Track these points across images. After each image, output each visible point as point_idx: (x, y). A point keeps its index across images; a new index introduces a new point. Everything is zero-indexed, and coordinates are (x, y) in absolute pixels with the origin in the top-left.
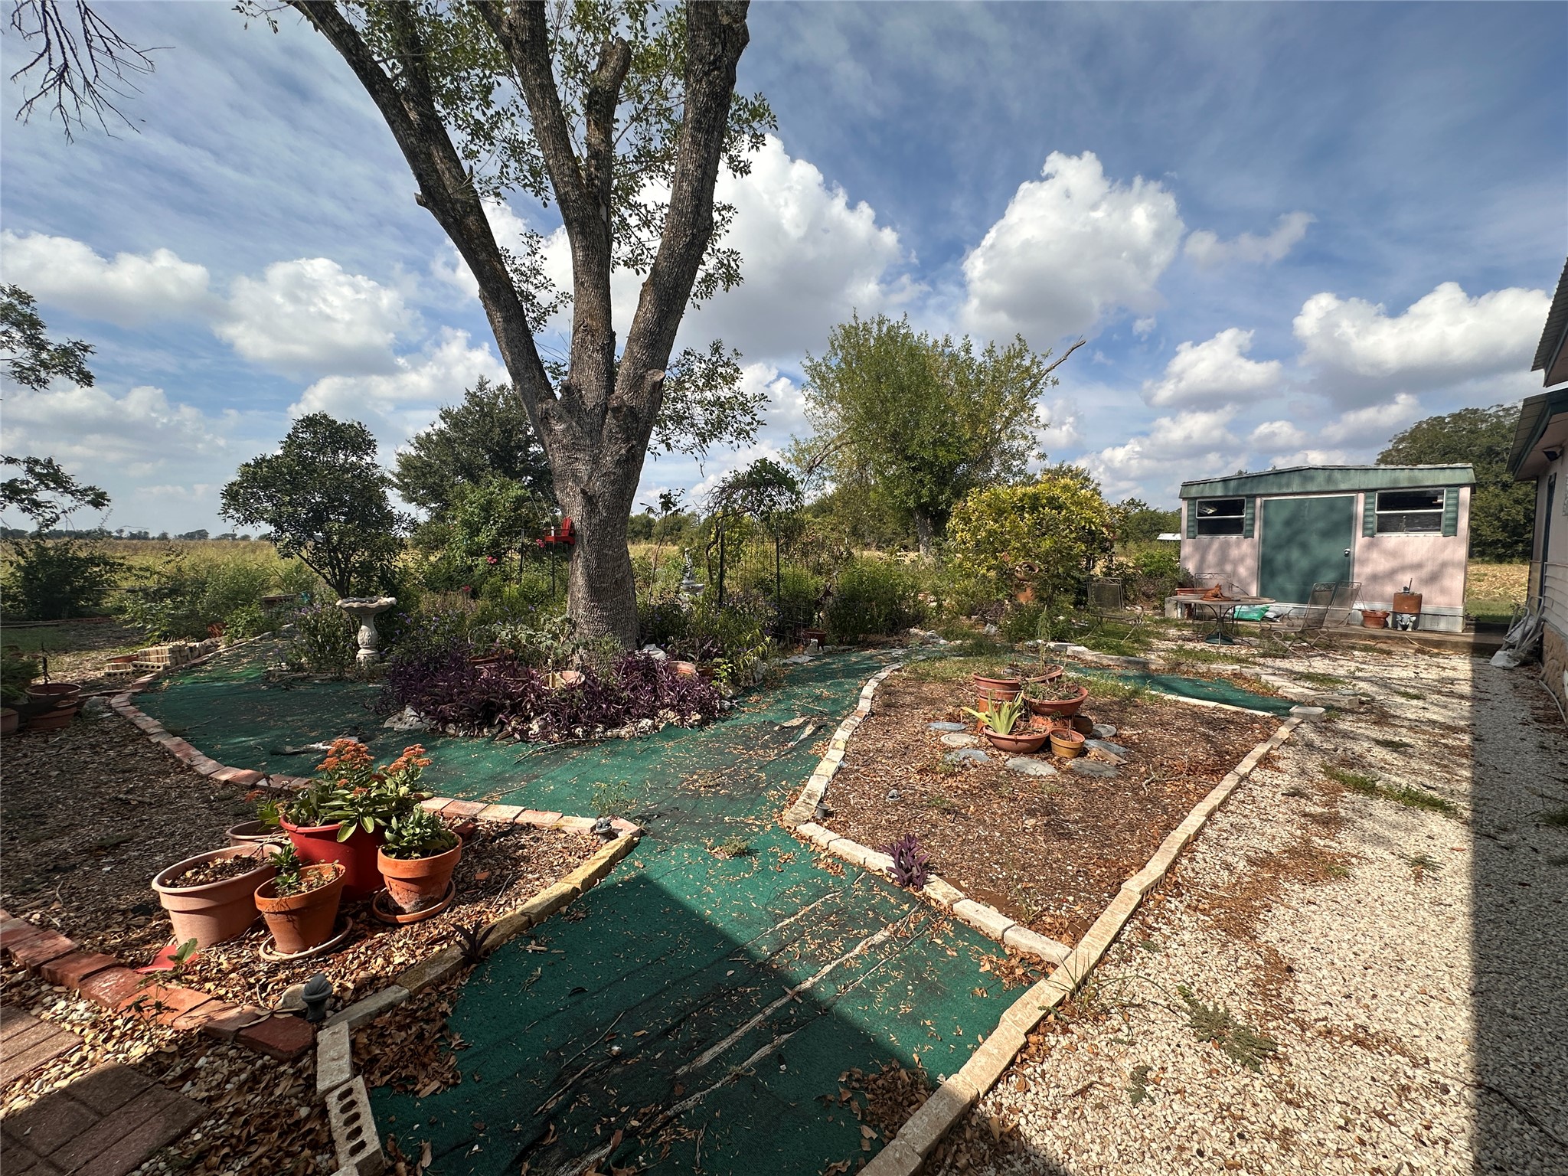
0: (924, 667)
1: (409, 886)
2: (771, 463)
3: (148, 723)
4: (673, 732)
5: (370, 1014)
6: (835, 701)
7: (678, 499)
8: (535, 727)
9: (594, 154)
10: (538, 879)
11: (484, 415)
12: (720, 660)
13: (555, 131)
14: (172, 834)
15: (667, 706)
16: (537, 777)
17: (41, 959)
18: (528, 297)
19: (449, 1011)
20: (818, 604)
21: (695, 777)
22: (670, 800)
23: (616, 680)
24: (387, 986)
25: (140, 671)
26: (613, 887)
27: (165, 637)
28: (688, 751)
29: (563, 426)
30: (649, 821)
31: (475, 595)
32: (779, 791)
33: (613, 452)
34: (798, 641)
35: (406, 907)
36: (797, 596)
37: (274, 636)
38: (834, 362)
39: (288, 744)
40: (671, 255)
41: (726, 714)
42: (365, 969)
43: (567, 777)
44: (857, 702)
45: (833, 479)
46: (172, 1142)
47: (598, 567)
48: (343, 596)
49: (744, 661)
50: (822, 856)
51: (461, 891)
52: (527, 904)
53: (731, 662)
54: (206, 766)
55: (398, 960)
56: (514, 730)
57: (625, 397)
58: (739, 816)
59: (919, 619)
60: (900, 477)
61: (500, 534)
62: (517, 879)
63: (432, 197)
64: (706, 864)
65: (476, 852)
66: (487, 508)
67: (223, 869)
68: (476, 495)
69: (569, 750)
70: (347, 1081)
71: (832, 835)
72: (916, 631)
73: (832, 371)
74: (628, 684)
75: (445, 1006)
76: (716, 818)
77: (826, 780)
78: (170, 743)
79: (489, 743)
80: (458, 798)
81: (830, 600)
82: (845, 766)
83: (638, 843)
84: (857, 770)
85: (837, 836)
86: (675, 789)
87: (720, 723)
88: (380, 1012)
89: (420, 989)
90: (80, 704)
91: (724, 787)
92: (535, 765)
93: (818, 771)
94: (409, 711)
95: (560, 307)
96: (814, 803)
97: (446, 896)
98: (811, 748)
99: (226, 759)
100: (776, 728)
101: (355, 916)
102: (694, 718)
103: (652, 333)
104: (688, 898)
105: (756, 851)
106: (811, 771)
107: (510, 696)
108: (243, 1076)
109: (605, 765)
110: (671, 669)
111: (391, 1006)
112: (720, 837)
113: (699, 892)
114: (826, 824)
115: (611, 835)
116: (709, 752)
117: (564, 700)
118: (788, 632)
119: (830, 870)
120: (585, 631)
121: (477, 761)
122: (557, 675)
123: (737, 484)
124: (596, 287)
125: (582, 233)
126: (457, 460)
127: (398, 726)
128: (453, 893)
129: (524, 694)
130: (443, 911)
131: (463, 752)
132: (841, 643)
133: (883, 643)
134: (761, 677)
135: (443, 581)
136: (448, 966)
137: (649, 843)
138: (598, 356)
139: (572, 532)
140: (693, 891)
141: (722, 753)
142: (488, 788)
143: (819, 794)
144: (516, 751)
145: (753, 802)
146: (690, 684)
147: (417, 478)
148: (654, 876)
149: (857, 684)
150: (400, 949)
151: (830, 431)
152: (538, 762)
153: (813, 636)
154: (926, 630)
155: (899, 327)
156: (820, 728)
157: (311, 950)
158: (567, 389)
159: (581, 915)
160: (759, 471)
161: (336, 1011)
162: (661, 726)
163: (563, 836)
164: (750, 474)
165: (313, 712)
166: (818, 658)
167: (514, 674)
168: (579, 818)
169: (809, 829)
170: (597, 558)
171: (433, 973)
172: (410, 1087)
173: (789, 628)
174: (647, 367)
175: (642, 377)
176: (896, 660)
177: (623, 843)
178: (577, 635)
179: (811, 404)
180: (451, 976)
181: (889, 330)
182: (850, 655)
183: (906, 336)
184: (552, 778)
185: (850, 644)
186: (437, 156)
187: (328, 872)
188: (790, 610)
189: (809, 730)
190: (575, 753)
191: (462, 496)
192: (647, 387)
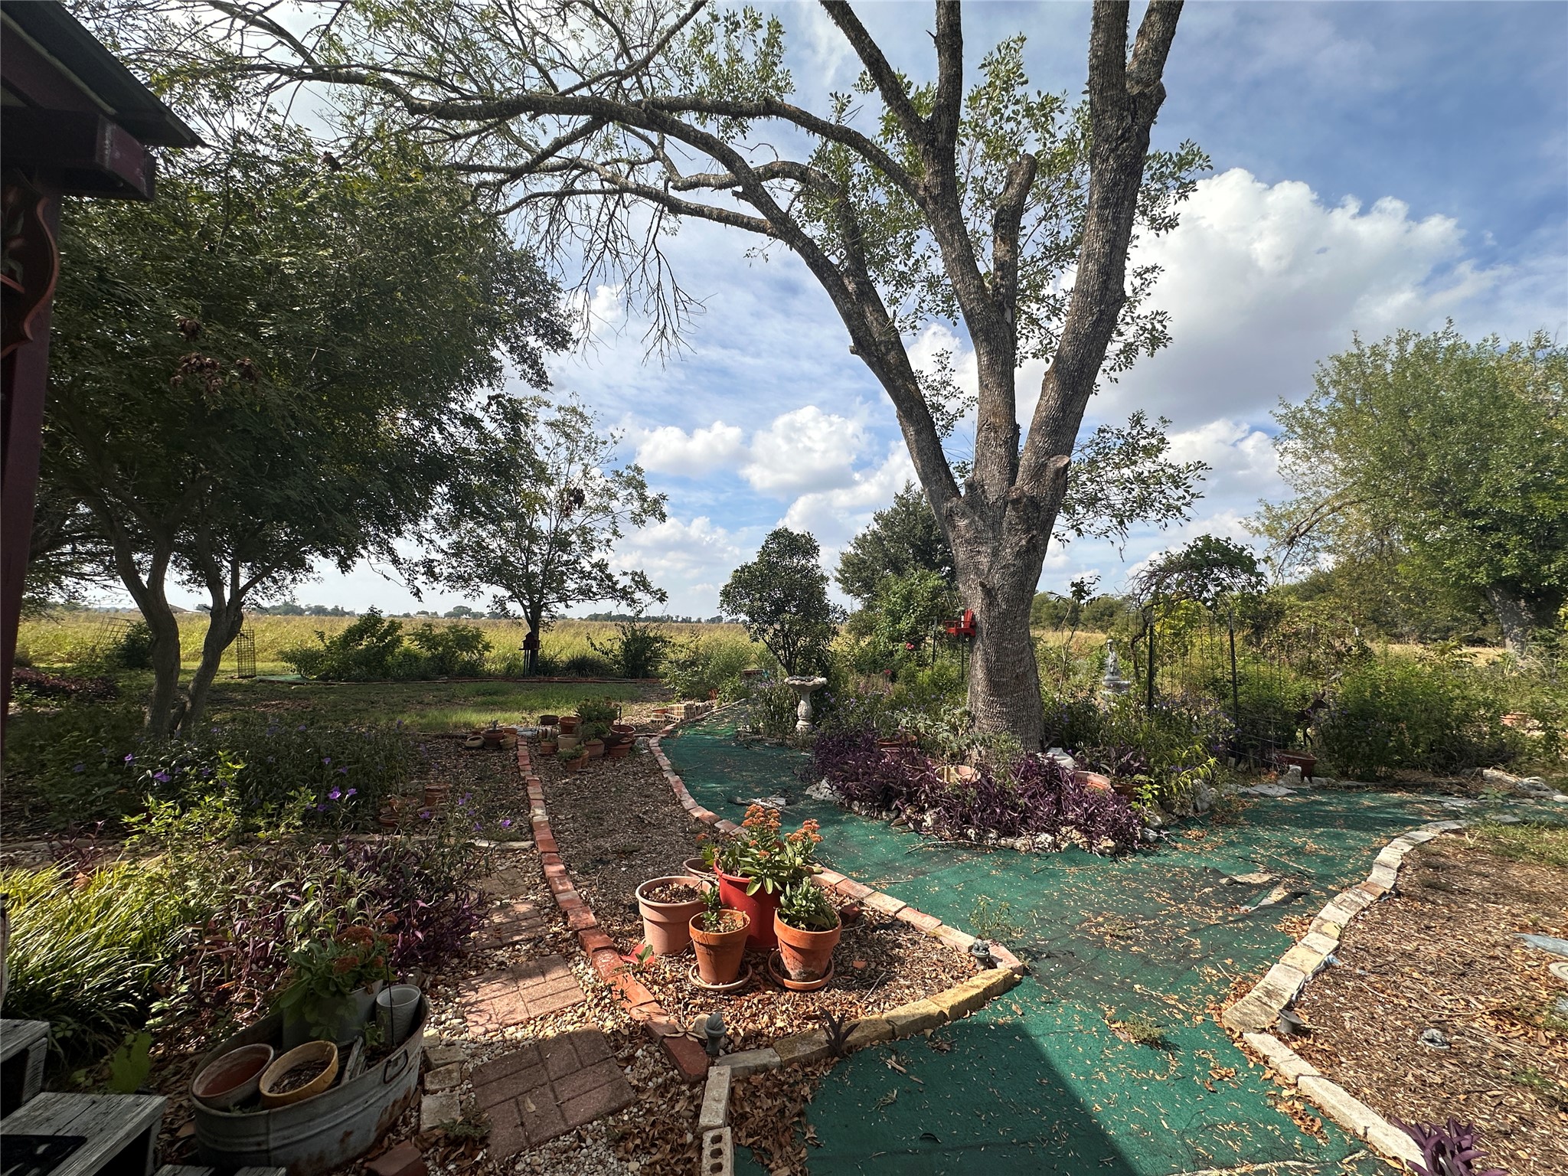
0: (1517, 836)
1: (796, 954)
2: (1217, 540)
3: (665, 762)
4: (1078, 856)
5: (748, 1068)
6: (1327, 861)
7: (1093, 587)
8: (929, 819)
9: (1000, 265)
10: (908, 987)
11: (909, 514)
12: (1142, 777)
13: (964, 257)
14: (660, 853)
15: (1071, 823)
16: (924, 873)
17: (580, 926)
18: (938, 408)
19: (809, 1097)
20: (1303, 719)
21: (1100, 919)
22: (1065, 941)
23: (1014, 783)
24: (767, 1047)
25: (668, 722)
26: (984, 1027)
27: (684, 696)
28: (1094, 883)
29: (966, 521)
30: (1035, 959)
31: (893, 678)
32: (1219, 971)
33: (1014, 542)
34: (1268, 766)
35: (792, 973)
36: (1266, 706)
37: (747, 702)
38: (1323, 406)
39: (739, 795)
40: (1076, 338)
41: (1149, 847)
42: (754, 1022)
43: (952, 881)
44: (1369, 870)
45: (1330, 550)
46: (612, 1114)
47: (997, 660)
48: (791, 675)
49: (1177, 784)
50: (1286, 1093)
51: (838, 974)
52: (893, 1013)
53: (1160, 782)
54: (689, 802)
55: (779, 1024)
56: (909, 818)
57: (1025, 488)
58: (1156, 989)
59: (1505, 755)
60: (1454, 542)
61: (917, 622)
62: (890, 979)
63: (863, 345)
64: (1101, 1040)
65: (858, 937)
66: (908, 598)
67: (676, 894)
68: (899, 587)
69: (959, 852)
70: (719, 1127)
71: (1304, 1066)
72: (1496, 773)
73: (1322, 414)
74: (1026, 790)
75: (806, 1090)
76: (1122, 982)
77: (1301, 978)
78: (673, 779)
79: (885, 827)
80: (851, 877)
81: (1322, 713)
82: (1338, 963)
83: (1019, 983)
84: (1361, 978)
85: (1315, 1071)
86: (1072, 927)
87: (1140, 857)
88: (756, 1070)
89: (791, 1062)
90: (633, 742)
91: (1137, 943)
92: (924, 860)
93: (1286, 958)
94: (824, 783)
95: (967, 411)
96: (1277, 1006)
97: (825, 975)
98: (1278, 922)
99: (702, 800)
100: (1224, 881)
101: (755, 966)
102: (1104, 844)
103: (1055, 420)
104: (1073, 1077)
105: (1176, 1047)
106: (1275, 956)
107: (907, 785)
108: (660, 1080)
109: (995, 878)
110: (1080, 782)
111: (765, 1068)
112: (1124, 1010)
113: (1088, 1074)
114: (1294, 1045)
115: (990, 963)
116: (1122, 892)
117: (957, 797)
118: (1251, 752)
119: (1298, 1122)
120: (984, 725)
121: (873, 843)
122: (952, 770)
123: (1172, 566)
124: (1000, 385)
125: (987, 340)
126: (886, 556)
127: (815, 795)
128: (832, 973)
129: (919, 784)
130: (821, 989)
131: (863, 831)
132: (1344, 775)
133: (1426, 785)
134: (1206, 806)
135: (868, 664)
136: (815, 1048)
137: (1033, 986)
138: (1001, 451)
139: (973, 624)
140: (1081, 1070)
141: (1139, 897)
142: (877, 873)
143: (1287, 996)
144: (909, 841)
145: (1178, 975)
146: (1100, 801)
147: (855, 572)
148: (1034, 1031)
149: (1370, 841)
150: (783, 1012)
151: (1322, 489)
152: (928, 857)
153: (1293, 762)
154: (1521, 774)
155: (1437, 340)
156: (1296, 895)
157: (721, 986)
158: (970, 486)
159: (945, 1046)
160: (1199, 552)
161: (727, 1053)
162: (1064, 845)
163: (940, 946)
164: (1187, 555)
165: (760, 771)
166: (1302, 793)
167: (913, 761)
168: (959, 933)
169: (1265, 1044)
170: (997, 652)
171: (803, 1050)
172: (767, 1162)
173: (1252, 746)
174: (1050, 454)
175: (1044, 466)
176: (1455, 815)
177: (1001, 977)
178: (976, 729)
179: (1289, 458)
180: (817, 1061)
181: (1419, 347)
182: (1360, 795)
183: (1453, 349)
184: (939, 879)
185: (1359, 778)
186: (868, 310)
187: (738, 919)
188: (1254, 723)
189: (1277, 895)
190: (965, 856)
191: (887, 588)
192: (1049, 474)
